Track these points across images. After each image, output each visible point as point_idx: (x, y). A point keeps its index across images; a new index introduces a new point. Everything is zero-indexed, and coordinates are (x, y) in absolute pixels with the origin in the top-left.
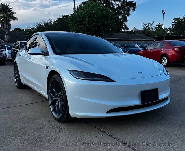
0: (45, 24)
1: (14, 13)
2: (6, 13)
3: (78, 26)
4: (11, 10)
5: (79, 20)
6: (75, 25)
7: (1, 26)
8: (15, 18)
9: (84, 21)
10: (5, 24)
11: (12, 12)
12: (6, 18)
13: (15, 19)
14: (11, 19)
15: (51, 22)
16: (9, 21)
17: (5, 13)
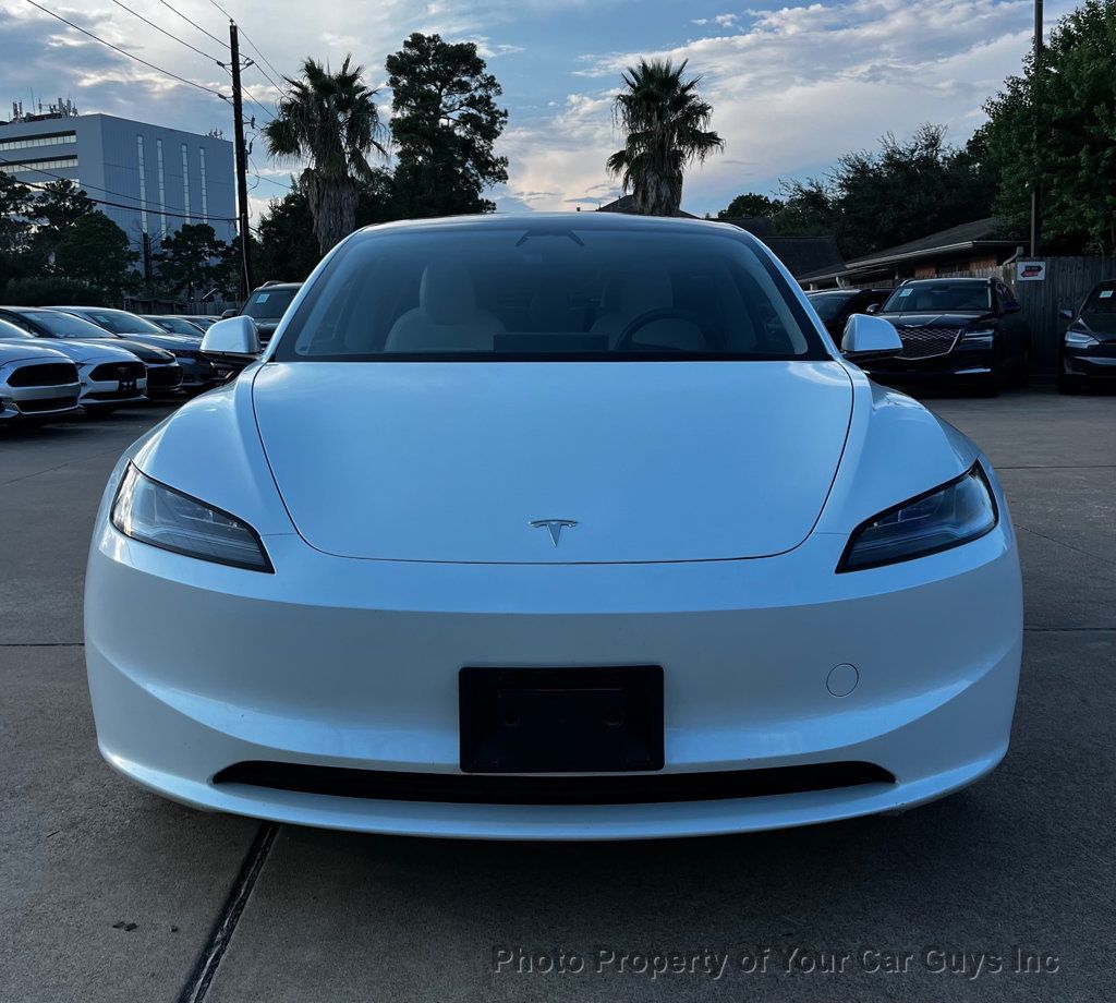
0: (892, 160)
1: (703, 110)
2: (660, 118)
3: (1045, 157)
4: (690, 92)
5: (1058, 112)
6: (1029, 152)
7: (635, 192)
8: (711, 139)
9: (1095, 121)
10: (651, 180)
11: (693, 107)
12: (662, 146)
13: (711, 143)
14: (686, 149)
15: (933, 142)
16: (677, 158)
17: (655, 118)
